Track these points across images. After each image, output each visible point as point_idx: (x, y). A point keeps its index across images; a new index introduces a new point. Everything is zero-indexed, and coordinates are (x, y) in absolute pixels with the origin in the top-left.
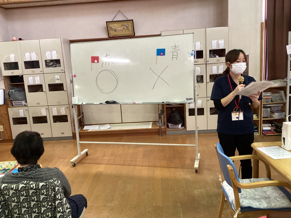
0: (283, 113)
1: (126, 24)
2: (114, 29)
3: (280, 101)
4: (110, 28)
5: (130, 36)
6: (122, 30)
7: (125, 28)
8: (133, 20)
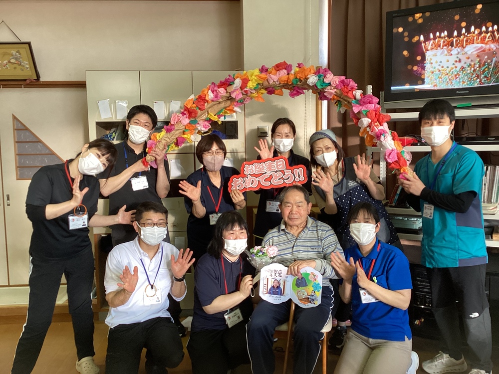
1: (13, 52)
5: (26, 80)
6: (6, 64)
7: (11, 61)
8: (29, 44)
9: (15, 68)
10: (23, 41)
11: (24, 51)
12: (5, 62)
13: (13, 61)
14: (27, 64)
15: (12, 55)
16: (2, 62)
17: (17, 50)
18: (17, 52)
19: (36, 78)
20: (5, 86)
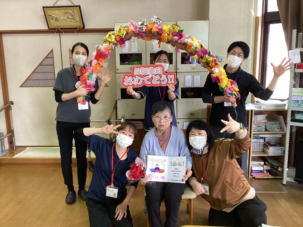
0: (282, 148)
1: (71, 11)
2: (55, 17)
3: (278, 130)
4: (50, 17)
5: (78, 28)
6: (66, 19)
7: (69, 17)
8: (79, 6)
9: (71, 21)
10: (75, 5)
11: (76, 11)
12: (66, 18)
13: (70, 17)
14: (78, 19)
15: (70, 14)
16: (64, 18)
17: (72, 10)
18: (72, 12)
19: (83, 27)
20: (65, 32)
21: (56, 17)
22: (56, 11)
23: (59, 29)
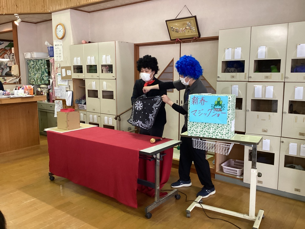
4: (171, 29)
5: (194, 38)
7: (187, 28)
9: (188, 31)
11: (193, 21)
14: (194, 29)
16: (183, 29)
17: (189, 21)
19: (199, 36)
20: (184, 42)
21: (176, 28)
22: (177, 23)
23: (179, 39)
